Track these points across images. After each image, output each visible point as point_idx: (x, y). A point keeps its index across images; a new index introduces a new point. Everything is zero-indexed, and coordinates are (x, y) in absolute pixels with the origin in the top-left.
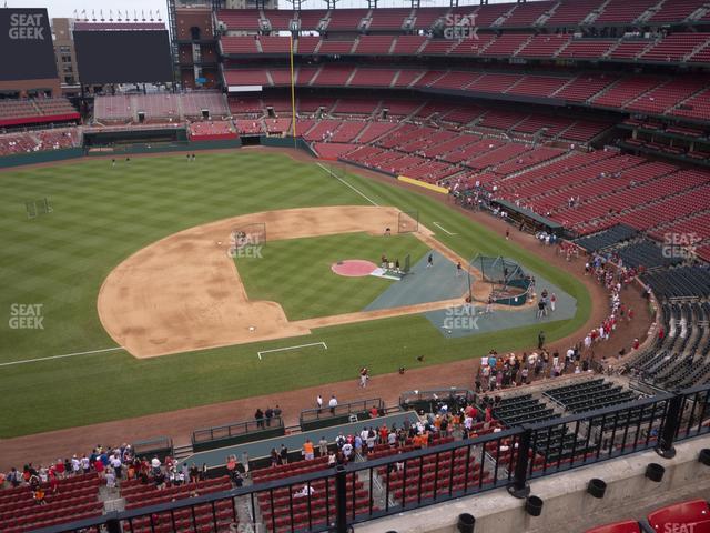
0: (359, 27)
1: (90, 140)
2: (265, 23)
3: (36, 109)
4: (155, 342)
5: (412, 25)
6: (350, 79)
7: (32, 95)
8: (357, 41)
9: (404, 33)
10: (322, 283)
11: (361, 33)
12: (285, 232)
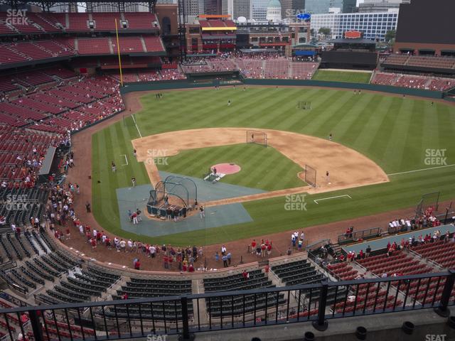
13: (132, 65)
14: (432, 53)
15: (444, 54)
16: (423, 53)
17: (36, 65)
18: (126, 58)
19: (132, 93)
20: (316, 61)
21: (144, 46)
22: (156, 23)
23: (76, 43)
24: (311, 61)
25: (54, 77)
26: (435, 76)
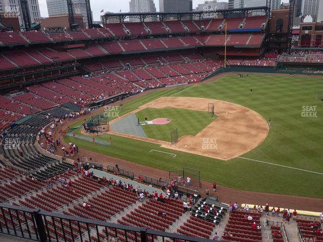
13: (240, 54)
17: (170, 51)
18: (230, 48)
19: (230, 72)
21: (249, 40)
22: (264, 24)
23: (209, 38)
25: (185, 59)
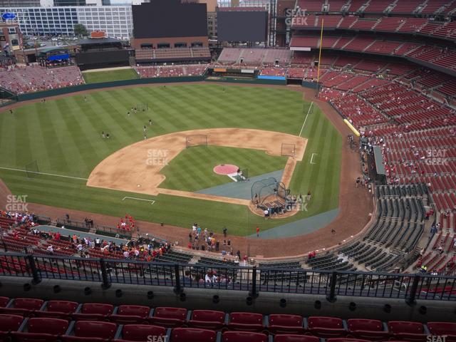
0: (384, 12)
1: (210, 72)
2: (326, 7)
3: (191, 53)
4: (100, 181)
5: (421, 11)
6: (367, 47)
7: (193, 45)
8: (379, 21)
9: (414, 16)
10: (199, 173)
11: (384, 15)
12: (226, 142)
14: (168, 46)
15: (176, 46)
16: (160, 46)
20: (72, 64)
24: (67, 65)
26: (185, 64)
